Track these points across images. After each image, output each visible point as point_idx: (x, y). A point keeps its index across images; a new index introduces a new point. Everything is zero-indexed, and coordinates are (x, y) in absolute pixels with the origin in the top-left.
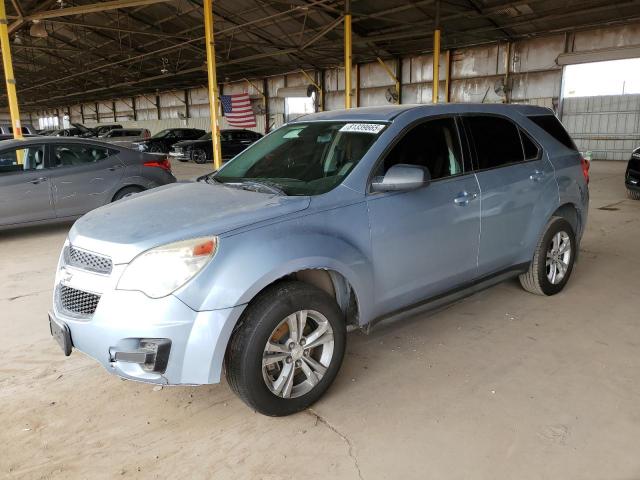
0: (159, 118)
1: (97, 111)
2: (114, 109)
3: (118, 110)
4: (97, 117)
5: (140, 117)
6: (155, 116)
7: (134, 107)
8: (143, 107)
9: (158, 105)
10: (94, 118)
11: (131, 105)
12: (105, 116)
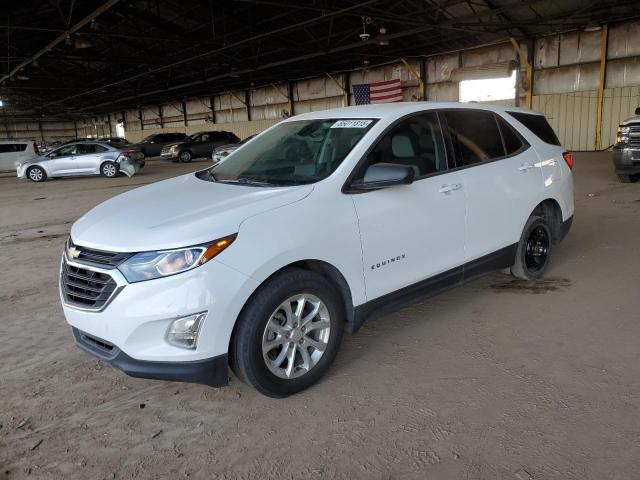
0: (250, 118)
1: (161, 115)
2: (184, 112)
3: (189, 112)
4: (162, 122)
5: (220, 119)
6: (243, 116)
7: (212, 108)
8: (225, 107)
9: (247, 103)
10: (158, 123)
11: (209, 104)
12: (171, 120)
